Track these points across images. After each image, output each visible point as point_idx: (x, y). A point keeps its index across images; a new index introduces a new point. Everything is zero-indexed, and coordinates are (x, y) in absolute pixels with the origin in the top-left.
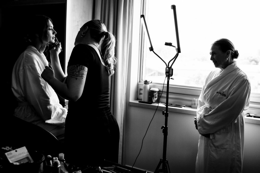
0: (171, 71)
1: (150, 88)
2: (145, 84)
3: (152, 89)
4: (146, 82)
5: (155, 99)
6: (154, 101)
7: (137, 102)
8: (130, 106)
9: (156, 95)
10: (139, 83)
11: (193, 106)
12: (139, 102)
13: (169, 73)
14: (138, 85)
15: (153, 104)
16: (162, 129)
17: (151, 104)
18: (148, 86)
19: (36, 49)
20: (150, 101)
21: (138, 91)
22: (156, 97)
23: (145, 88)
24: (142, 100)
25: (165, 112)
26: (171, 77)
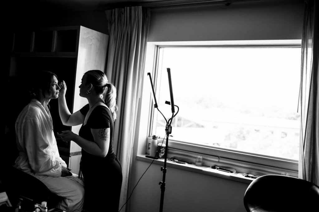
0: (170, 129)
1: (158, 144)
2: (153, 139)
3: (160, 144)
4: (154, 137)
5: (162, 155)
6: (160, 157)
7: (144, 156)
8: (138, 160)
9: (163, 150)
10: (149, 138)
11: (197, 163)
12: (146, 157)
13: (168, 130)
14: (147, 139)
15: (159, 160)
16: (160, 185)
17: (157, 159)
18: (156, 141)
19: (40, 103)
20: (157, 157)
21: (147, 146)
22: (162, 153)
23: (153, 143)
24: (149, 154)
25: (164, 168)
26: (170, 135)
